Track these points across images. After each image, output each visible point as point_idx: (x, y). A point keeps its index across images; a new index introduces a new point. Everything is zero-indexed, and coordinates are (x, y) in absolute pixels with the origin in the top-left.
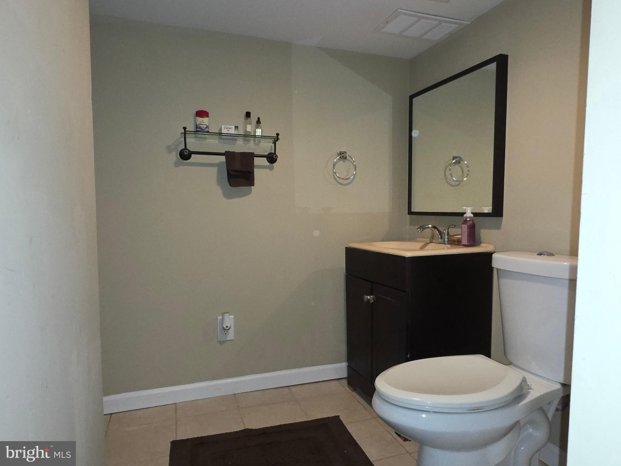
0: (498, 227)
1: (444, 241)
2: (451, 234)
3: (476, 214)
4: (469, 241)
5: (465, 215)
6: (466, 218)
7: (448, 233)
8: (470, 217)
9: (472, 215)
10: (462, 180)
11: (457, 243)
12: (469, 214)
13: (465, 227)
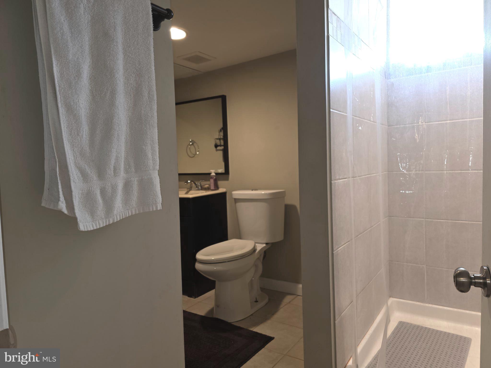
0: (227, 179)
1: (199, 189)
2: (202, 185)
3: (217, 174)
4: (215, 187)
5: (211, 174)
6: (212, 176)
7: (201, 185)
8: (214, 175)
9: (214, 174)
10: (196, 154)
11: (208, 189)
12: (213, 174)
13: (212, 181)
